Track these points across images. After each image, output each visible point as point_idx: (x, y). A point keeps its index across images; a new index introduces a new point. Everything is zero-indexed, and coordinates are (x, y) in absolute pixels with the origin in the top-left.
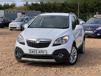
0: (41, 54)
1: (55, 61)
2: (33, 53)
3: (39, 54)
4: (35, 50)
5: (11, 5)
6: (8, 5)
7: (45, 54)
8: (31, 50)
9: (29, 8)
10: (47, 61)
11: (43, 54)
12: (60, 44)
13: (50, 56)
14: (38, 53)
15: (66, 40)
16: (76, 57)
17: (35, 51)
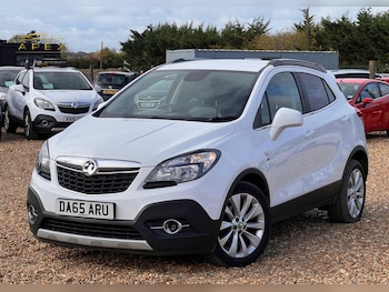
0: (98, 216)
1: (150, 248)
2: (73, 214)
3: (91, 216)
4: (79, 203)
5: (250, 30)
6: (239, 30)
7: (111, 216)
8: (66, 202)
9: (315, 41)
10: (120, 244)
11: (102, 217)
12: (172, 183)
13: (129, 227)
14: (87, 214)
15: (200, 165)
16: (260, 234)
17: (78, 206)
